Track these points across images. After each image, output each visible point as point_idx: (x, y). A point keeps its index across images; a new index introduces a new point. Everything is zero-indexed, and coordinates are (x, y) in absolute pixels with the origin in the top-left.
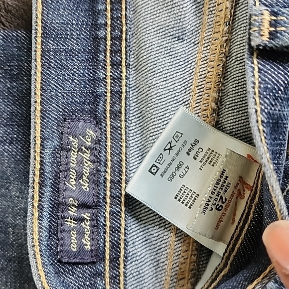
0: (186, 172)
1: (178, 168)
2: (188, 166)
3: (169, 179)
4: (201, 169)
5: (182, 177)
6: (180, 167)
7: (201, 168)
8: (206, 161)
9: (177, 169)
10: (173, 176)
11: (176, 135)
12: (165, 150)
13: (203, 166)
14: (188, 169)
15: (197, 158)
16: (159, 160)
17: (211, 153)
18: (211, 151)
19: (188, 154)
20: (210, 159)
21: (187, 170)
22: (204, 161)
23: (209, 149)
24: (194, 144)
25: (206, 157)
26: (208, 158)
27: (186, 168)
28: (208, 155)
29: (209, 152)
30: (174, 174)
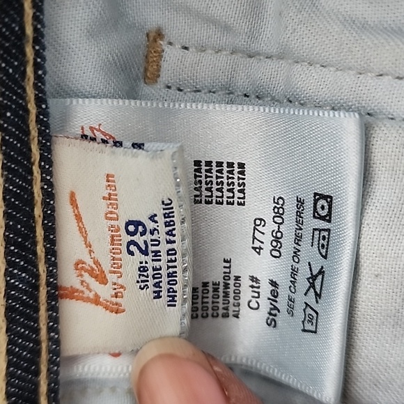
0: (254, 238)
1: (277, 239)
2: (259, 253)
3: (281, 202)
4: (225, 261)
5: (258, 222)
6: (274, 244)
7: (228, 265)
8: (226, 286)
9: (279, 235)
10: (279, 213)
11: (314, 321)
12: (321, 272)
13: (227, 270)
14: (254, 248)
15: (251, 283)
16: (324, 238)
17: (226, 309)
18: (231, 313)
19: (273, 283)
20: (221, 294)
21: (257, 244)
22: (232, 282)
23: (237, 316)
24: (273, 312)
25: (232, 295)
26: (226, 295)
27: (260, 248)
28: (231, 300)
29: (232, 308)
30: (278, 220)
